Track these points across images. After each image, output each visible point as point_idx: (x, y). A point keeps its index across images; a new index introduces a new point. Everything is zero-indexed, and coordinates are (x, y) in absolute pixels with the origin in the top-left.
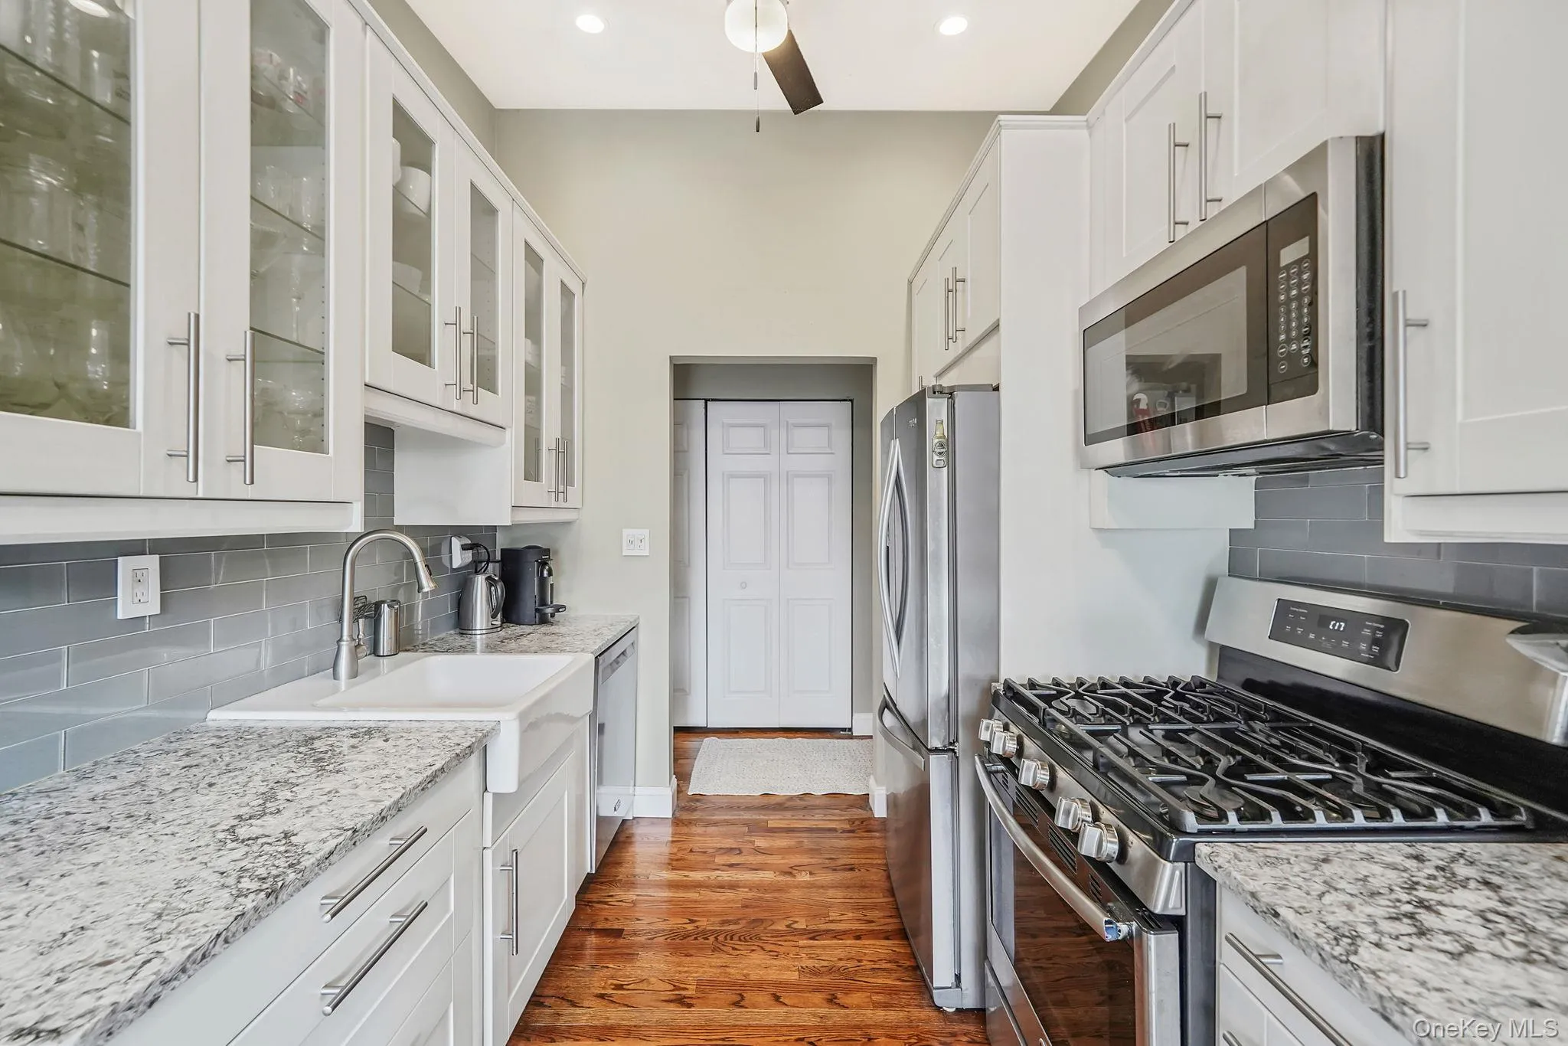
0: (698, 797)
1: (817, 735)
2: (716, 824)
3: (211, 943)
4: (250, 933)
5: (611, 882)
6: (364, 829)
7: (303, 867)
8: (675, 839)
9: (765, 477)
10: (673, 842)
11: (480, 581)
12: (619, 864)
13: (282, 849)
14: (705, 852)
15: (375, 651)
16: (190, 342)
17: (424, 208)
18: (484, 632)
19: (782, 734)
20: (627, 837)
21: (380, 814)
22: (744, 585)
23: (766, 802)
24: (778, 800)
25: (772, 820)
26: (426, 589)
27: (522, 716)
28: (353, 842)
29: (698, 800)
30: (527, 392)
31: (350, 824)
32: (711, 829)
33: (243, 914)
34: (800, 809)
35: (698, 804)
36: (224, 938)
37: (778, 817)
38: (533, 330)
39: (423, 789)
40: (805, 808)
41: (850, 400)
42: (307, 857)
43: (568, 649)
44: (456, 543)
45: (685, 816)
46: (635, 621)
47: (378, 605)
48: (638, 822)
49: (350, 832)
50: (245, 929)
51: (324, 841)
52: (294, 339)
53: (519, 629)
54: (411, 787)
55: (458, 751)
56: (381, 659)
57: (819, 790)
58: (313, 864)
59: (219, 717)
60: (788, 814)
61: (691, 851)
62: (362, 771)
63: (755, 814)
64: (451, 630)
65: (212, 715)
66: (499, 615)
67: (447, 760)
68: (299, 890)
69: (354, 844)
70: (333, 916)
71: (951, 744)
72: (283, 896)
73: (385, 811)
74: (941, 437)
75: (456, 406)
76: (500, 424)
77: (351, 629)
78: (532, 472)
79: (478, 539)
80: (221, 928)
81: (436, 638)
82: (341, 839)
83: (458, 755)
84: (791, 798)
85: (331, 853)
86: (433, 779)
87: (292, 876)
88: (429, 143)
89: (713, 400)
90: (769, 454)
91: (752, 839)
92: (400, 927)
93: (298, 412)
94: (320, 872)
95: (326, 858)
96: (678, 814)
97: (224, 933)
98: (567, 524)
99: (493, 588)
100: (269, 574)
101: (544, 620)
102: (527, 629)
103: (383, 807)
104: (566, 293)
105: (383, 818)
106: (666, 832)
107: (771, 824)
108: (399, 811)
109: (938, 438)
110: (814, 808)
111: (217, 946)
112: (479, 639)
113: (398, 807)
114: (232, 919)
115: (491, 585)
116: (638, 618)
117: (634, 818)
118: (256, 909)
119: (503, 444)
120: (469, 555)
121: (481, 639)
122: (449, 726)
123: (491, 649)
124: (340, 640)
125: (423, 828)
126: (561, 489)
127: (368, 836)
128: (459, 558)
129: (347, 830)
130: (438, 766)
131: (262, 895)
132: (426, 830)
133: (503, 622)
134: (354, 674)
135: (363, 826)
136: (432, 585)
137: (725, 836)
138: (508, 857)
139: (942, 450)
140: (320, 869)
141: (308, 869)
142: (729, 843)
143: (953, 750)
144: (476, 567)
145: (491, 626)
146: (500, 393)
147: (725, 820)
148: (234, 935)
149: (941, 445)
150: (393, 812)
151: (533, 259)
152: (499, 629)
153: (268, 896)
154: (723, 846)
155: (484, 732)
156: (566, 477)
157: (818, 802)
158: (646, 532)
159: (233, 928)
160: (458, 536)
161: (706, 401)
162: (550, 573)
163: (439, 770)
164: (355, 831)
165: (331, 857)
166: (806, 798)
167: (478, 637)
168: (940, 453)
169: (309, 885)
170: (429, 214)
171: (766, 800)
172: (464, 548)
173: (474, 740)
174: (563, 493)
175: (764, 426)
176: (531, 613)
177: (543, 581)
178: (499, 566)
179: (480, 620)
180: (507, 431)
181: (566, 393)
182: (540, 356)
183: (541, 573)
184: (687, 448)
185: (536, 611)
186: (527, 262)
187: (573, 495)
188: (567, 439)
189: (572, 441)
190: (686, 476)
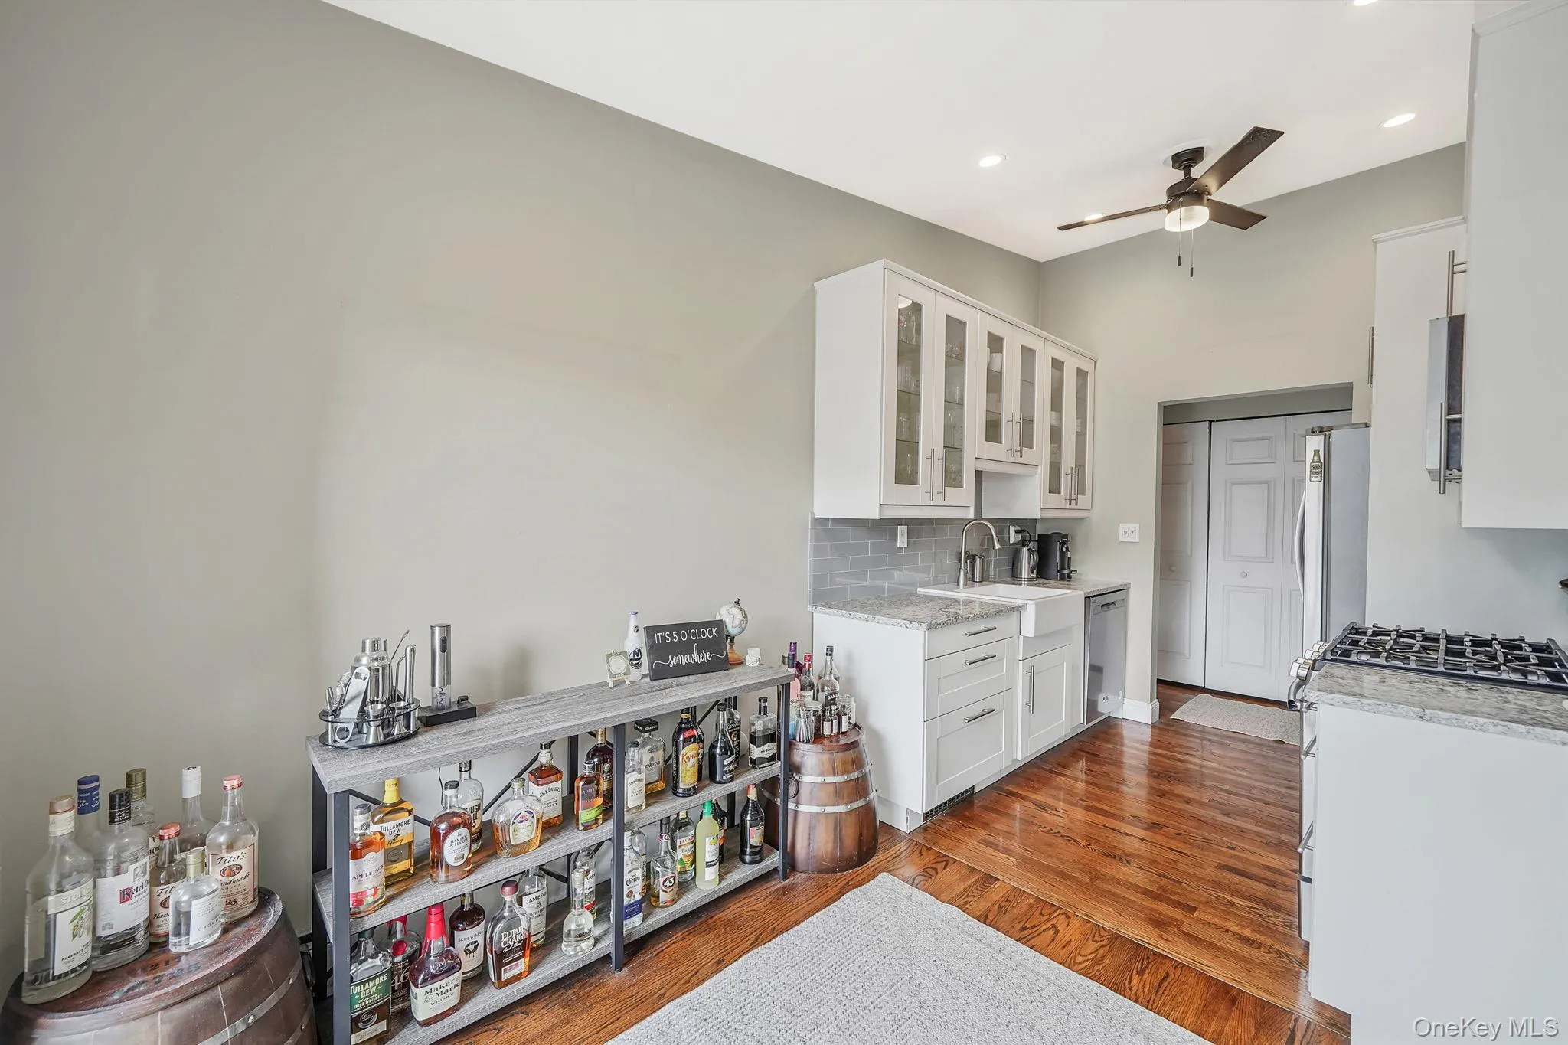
0: (1179, 720)
9: (1269, 483)
10: (1150, 734)
11: (1025, 550)
15: (974, 579)
16: (932, 457)
17: (1001, 368)
18: (1026, 578)
22: (1244, 574)
26: (997, 548)
27: (1033, 603)
30: (1052, 442)
35: (1176, 723)
38: (1056, 404)
43: (1071, 589)
44: (1012, 529)
45: (1163, 726)
46: (1126, 585)
47: (976, 556)
48: (1126, 721)
53: (1045, 581)
56: (976, 583)
59: (922, 590)
64: (1009, 572)
65: (920, 589)
66: (1035, 570)
74: (1317, 461)
75: (1013, 459)
76: (1035, 464)
77: (964, 567)
78: (1054, 488)
79: (1024, 526)
88: (1002, 340)
89: (1217, 421)
90: (1273, 463)
96: (1156, 724)
98: (1081, 519)
99: (1032, 555)
101: (1063, 578)
102: (1050, 581)
104: (1081, 374)
108: (988, 616)
115: (1031, 553)
116: (1129, 584)
117: (1123, 718)
119: (1037, 475)
120: (1019, 536)
121: (1025, 580)
123: (1031, 585)
124: (959, 571)
126: (1074, 497)
128: (1014, 538)
132: (995, 629)
133: (1037, 575)
134: (965, 585)
136: (1000, 547)
138: (1028, 669)
144: (1023, 543)
145: (1030, 576)
146: (1035, 446)
151: (1057, 365)
152: (1035, 579)
156: (1080, 490)
158: (1137, 526)
160: (1014, 524)
161: (1211, 422)
162: (1067, 550)
167: (1023, 579)
171: (1236, 735)
172: (1016, 532)
174: (1076, 500)
175: (1269, 439)
176: (1055, 572)
177: (1063, 555)
178: (1036, 543)
179: (1025, 572)
180: (1040, 467)
181: (1081, 436)
182: (1061, 419)
183: (1062, 549)
184: (1191, 462)
185: (1058, 571)
186: (1054, 370)
187: (1084, 501)
188: (1080, 466)
189: (1084, 467)
190: (1190, 484)
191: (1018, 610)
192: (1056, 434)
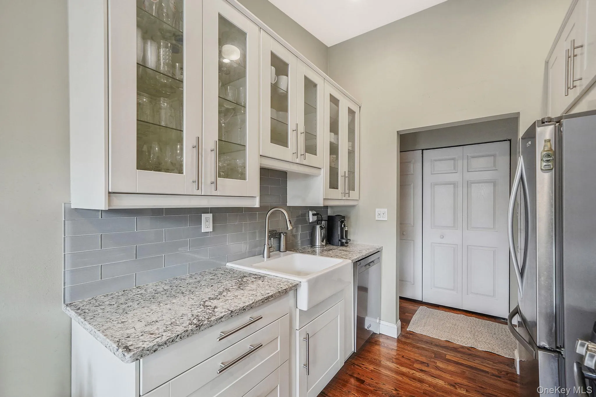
0: (412, 333)
1: (486, 318)
2: (418, 348)
3: (175, 337)
4: (190, 338)
5: (364, 358)
6: (236, 312)
7: (210, 320)
8: (398, 349)
9: (454, 184)
10: (397, 350)
11: (318, 227)
12: (369, 352)
13: (210, 312)
14: (410, 360)
15: (279, 250)
16: (197, 147)
17: (285, 90)
18: (319, 247)
19: (464, 313)
20: (376, 341)
21: (243, 308)
22: (442, 237)
23: (447, 345)
24: (455, 346)
25: (449, 355)
27: (309, 281)
28: (231, 315)
29: (411, 334)
30: (331, 154)
31: (232, 309)
32: (414, 349)
33: (187, 331)
34: (466, 354)
35: (411, 336)
36: (180, 337)
37: (453, 354)
38: (334, 128)
39: (262, 302)
40: (470, 355)
41: (509, 140)
42: (214, 317)
43: (344, 257)
44: (311, 213)
45: (403, 340)
46: (380, 248)
47: (280, 234)
48: (381, 336)
49: (230, 312)
50: (188, 336)
51: (221, 313)
52: (239, 143)
53: (331, 247)
54: (257, 300)
55: (280, 290)
56: (281, 253)
57: (481, 347)
58: (214, 320)
59: (229, 265)
60: (459, 355)
61: (403, 357)
62: (249, 291)
63: (440, 349)
64: (308, 245)
65: (228, 264)
66: (325, 240)
67: (274, 293)
68: (209, 328)
69: (232, 316)
70: (220, 340)
71: (557, 348)
72: (202, 328)
73: (245, 307)
74: (548, 151)
75: (298, 161)
76: (318, 167)
77: (268, 241)
78: (333, 184)
79: (319, 211)
80: (179, 333)
81: (303, 247)
82: (226, 313)
83: (279, 292)
84: (463, 347)
85: (222, 317)
86: (267, 299)
87: (206, 322)
88: (286, 65)
89: (426, 149)
90: (456, 173)
91: (436, 361)
92: (251, 350)
93: (240, 167)
94: (217, 323)
95: (220, 319)
96: (400, 338)
97: (180, 335)
98: (353, 206)
99: (322, 231)
100: (248, 221)
101: (342, 245)
102: (335, 247)
103: (244, 305)
104: (351, 112)
105: (244, 309)
106: (394, 345)
107: (448, 357)
108: (251, 308)
109: (546, 151)
110: (476, 356)
111: (177, 339)
112: (318, 250)
113: (251, 307)
114: (183, 331)
115: (322, 229)
116: (382, 247)
117: (380, 334)
118: (192, 330)
119: (320, 175)
120: (315, 218)
121: (318, 249)
122: (284, 280)
123: (322, 254)
124: (265, 245)
125: (261, 317)
126: (347, 191)
127: (238, 314)
128: (312, 218)
129: (229, 311)
130: (270, 294)
131: (195, 326)
132: (262, 318)
133: (326, 244)
134: (269, 257)
135: (235, 310)
136: (291, 227)
137: (421, 355)
138: (304, 336)
139: (549, 159)
140: (217, 322)
141: (212, 321)
142: (423, 359)
143: (560, 353)
144: (318, 222)
145: (321, 245)
146: (318, 155)
147: (423, 347)
148: (183, 337)
149: (549, 156)
150: (249, 308)
151: (334, 101)
152: (325, 246)
153: (196, 327)
154: (419, 360)
155: (293, 285)
156: (352, 187)
157: (479, 354)
158: (386, 210)
159: (183, 334)
160: (312, 210)
161: (423, 150)
162: (344, 226)
163: (270, 296)
164: (232, 312)
165: (222, 319)
166: (472, 349)
167: (317, 248)
168: (548, 161)
169: (212, 327)
170: (287, 92)
171: (447, 344)
172: (313, 215)
173: (287, 287)
174: (349, 193)
175: (453, 159)
176: (338, 240)
177: (342, 229)
178: (326, 222)
179: (318, 242)
180: (322, 169)
181: (351, 153)
182: (338, 139)
183: (341, 226)
184: (413, 173)
185: (340, 240)
186: (331, 102)
187: (354, 195)
188: (351, 172)
189: (354, 173)
190: (412, 185)
191: (295, 288)
192: (334, 150)
